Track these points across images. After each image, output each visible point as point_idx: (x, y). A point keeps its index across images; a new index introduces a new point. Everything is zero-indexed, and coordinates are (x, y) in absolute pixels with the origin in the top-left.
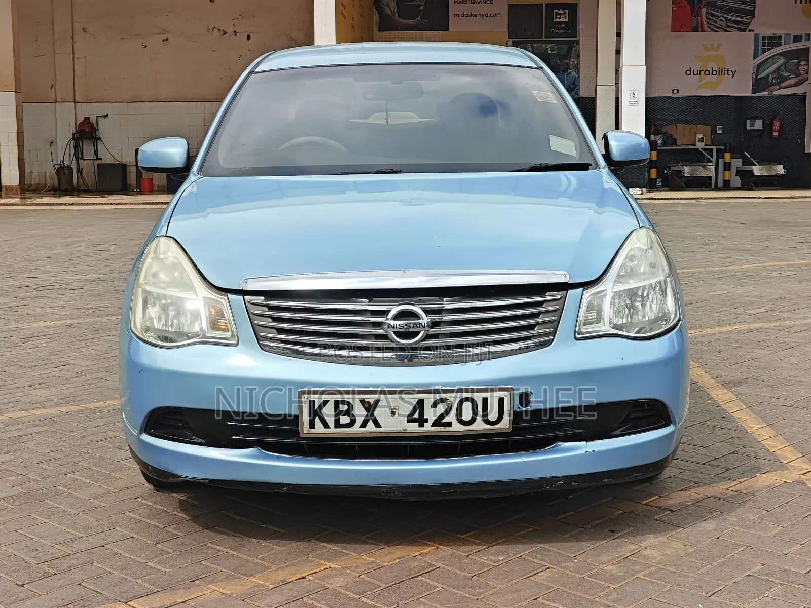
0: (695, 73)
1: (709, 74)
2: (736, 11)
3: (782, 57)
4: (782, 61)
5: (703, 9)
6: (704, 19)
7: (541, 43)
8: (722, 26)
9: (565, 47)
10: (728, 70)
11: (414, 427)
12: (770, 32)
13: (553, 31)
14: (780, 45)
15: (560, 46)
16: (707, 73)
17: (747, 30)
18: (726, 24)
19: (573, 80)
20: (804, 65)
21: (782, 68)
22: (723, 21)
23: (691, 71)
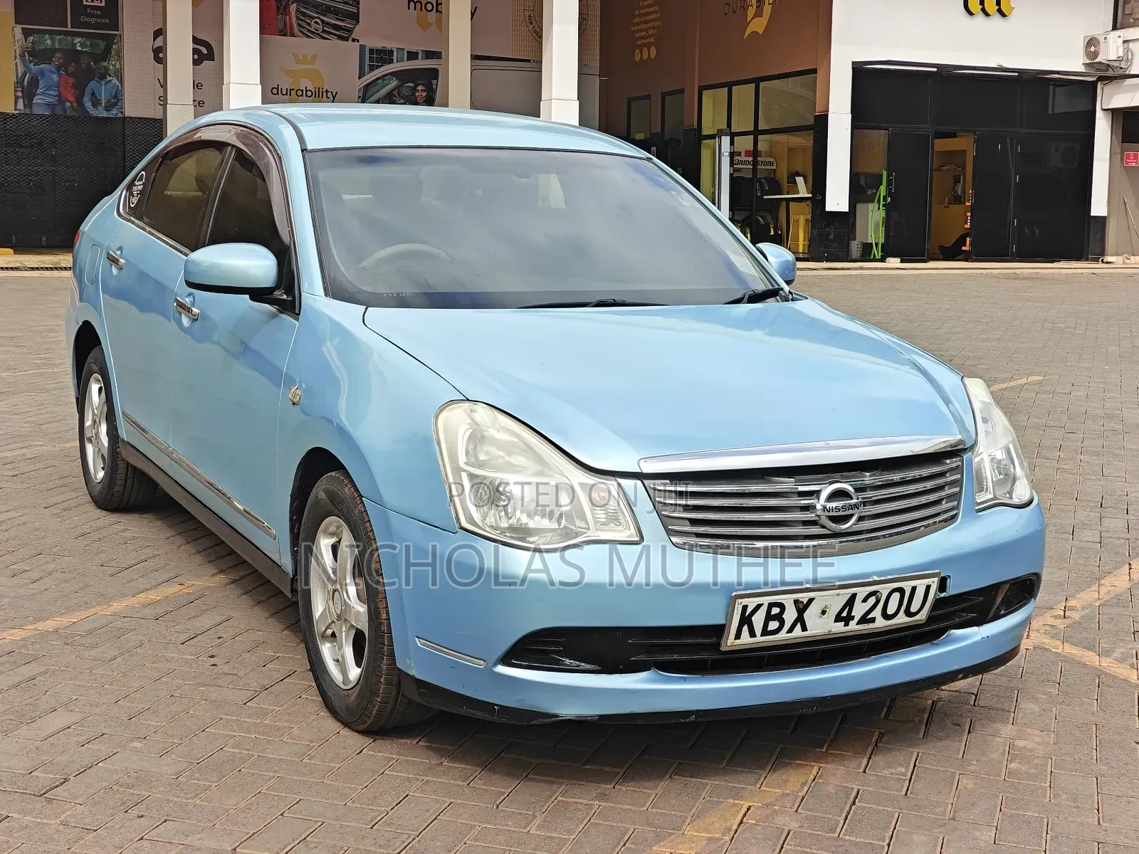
0: (284, 92)
1: (302, 95)
2: (336, 12)
3: (395, 79)
4: (394, 83)
5: (292, 6)
6: (294, 20)
7: (65, 35)
8: (318, 31)
9: (102, 44)
10: (327, 91)
11: (840, 627)
12: (378, 44)
13: (83, 19)
14: (391, 62)
15: (94, 41)
16: (300, 93)
17: (350, 39)
18: (323, 28)
19: (114, 91)
20: (422, 90)
21: (395, 93)
22: (319, 24)
23: (278, 90)
